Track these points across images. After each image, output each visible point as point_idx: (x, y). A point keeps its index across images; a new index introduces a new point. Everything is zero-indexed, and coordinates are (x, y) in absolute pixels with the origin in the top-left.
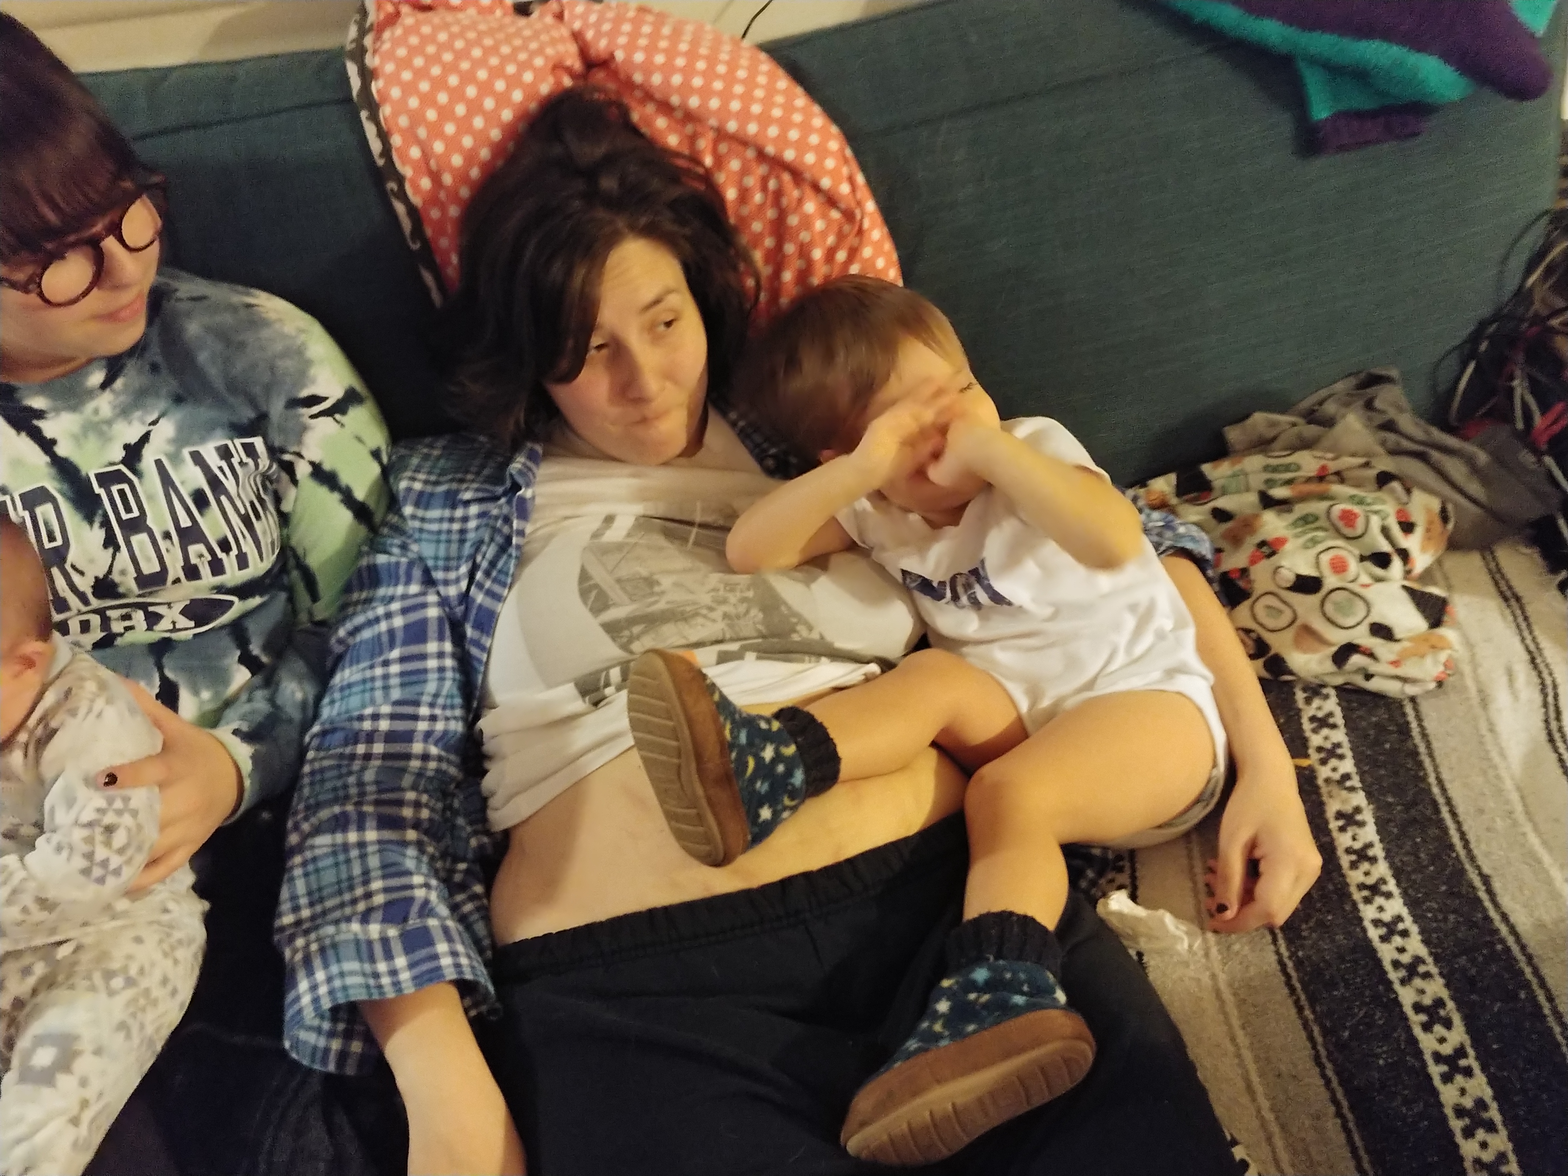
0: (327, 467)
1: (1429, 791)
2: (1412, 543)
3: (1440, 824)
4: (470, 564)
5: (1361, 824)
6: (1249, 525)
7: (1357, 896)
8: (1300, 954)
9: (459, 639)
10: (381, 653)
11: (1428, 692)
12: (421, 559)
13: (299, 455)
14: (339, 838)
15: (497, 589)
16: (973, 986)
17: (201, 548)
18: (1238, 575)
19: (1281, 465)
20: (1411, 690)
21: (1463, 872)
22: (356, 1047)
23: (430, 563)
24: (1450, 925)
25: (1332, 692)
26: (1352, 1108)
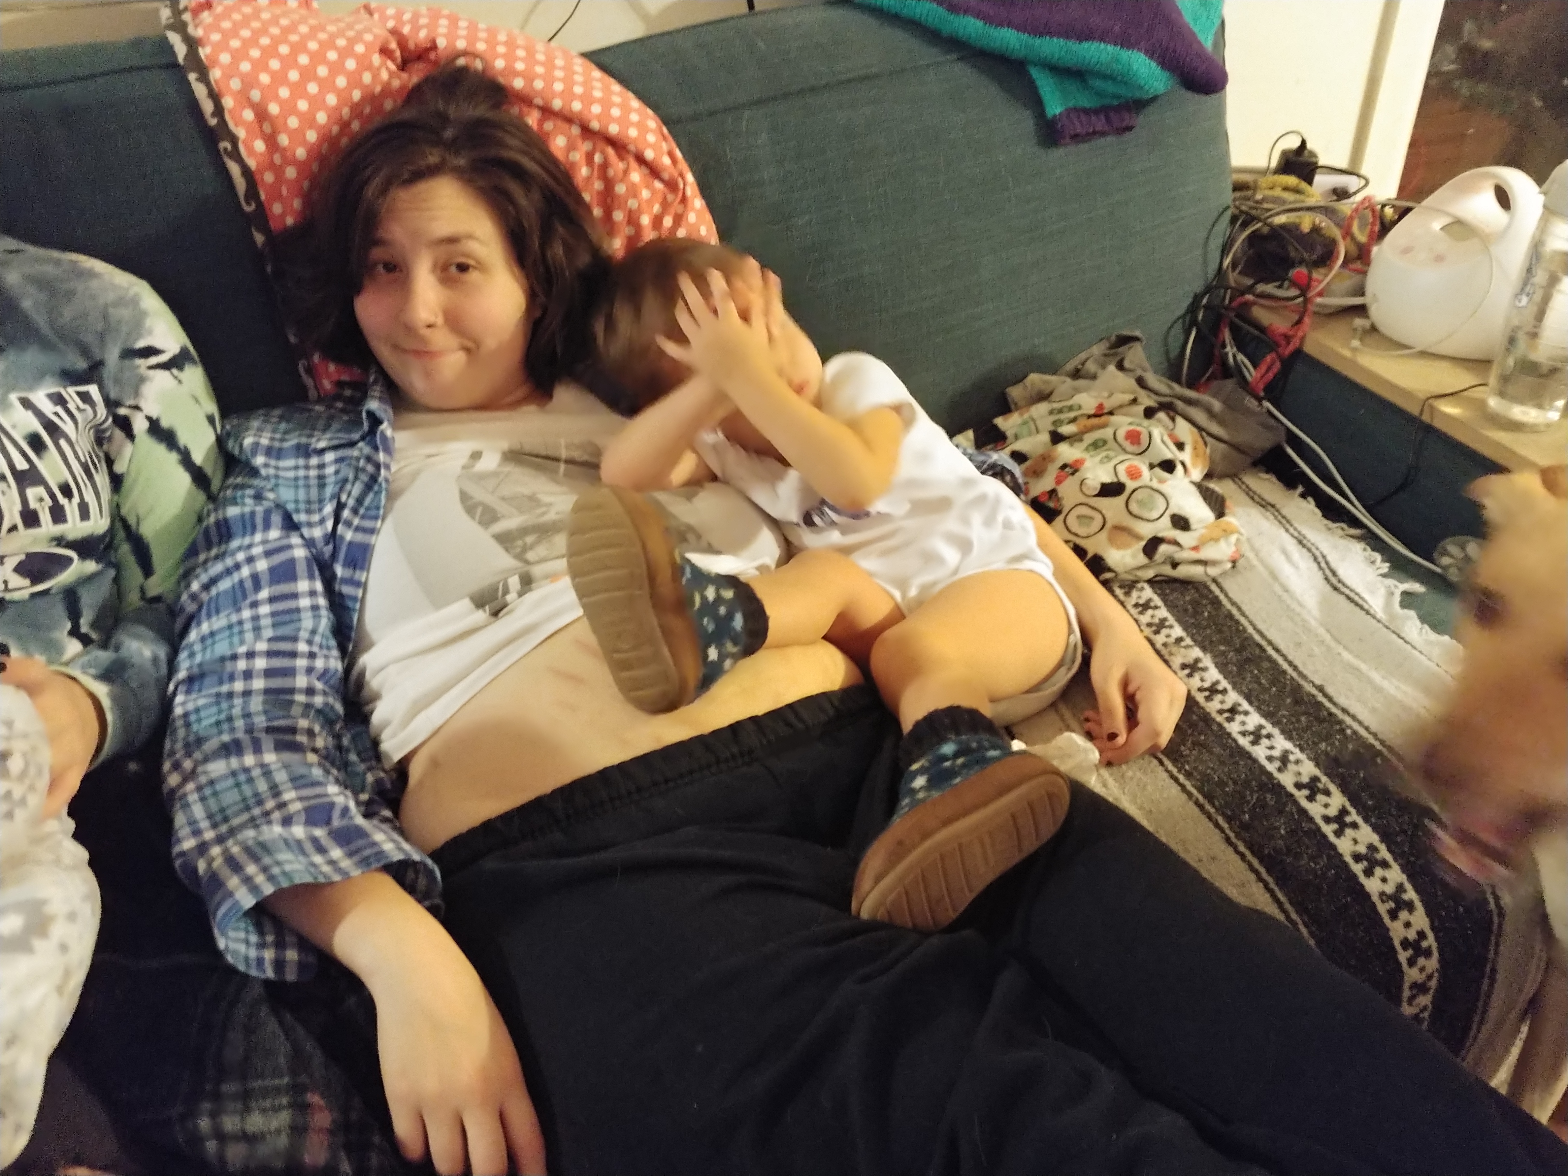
0: (165, 423)
1: (1251, 638)
2: (1186, 456)
3: (1269, 659)
4: (335, 502)
5: (1204, 669)
6: (1046, 458)
7: (1219, 719)
8: (1187, 767)
9: (329, 581)
10: (245, 597)
11: (1224, 573)
12: (279, 506)
13: (137, 408)
14: (234, 762)
15: (368, 524)
16: (945, 758)
17: (41, 490)
18: (1047, 497)
19: (1066, 407)
20: (1213, 571)
21: (1300, 687)
22: (292, 955)
23: (290, 507)
24: (1304, 724)
25: (1146, 586)
26: (1269, 872)
